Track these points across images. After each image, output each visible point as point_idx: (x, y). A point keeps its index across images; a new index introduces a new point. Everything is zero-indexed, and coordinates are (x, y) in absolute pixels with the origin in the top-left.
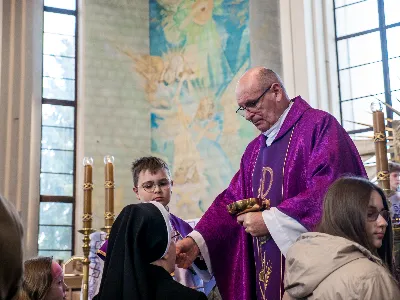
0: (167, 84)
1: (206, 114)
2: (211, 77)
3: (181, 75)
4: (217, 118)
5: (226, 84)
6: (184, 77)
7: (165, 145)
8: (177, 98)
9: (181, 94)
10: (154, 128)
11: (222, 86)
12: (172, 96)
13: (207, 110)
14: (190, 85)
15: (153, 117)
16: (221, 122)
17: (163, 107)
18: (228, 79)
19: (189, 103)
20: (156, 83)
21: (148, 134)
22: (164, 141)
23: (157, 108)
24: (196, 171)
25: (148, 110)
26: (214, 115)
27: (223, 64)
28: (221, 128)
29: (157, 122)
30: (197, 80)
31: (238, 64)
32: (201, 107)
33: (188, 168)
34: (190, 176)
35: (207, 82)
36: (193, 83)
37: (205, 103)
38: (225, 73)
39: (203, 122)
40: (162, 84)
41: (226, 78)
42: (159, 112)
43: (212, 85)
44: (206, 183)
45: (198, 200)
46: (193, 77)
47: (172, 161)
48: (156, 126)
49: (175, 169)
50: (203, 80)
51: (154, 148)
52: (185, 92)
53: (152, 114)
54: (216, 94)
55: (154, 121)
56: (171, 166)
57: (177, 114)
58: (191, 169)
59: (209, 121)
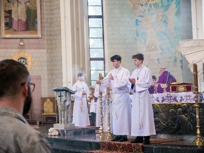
0: (142, 6)
1: (160, 20)
2: (162, 2)
3: (148, 1)
4: (165, 22)
5: (168, 6)
6: (150, 3)
7: (142, 33)
11: (167, 6)
12: (145, 11)
13: (160, 18)
14: (152, 6)
16: (167, 23)
17: (142, 17)
18: (170, 3)
19: (152, 14)
20: (138, 5)
21: (135, 28)
22: (141, 31)
23: (139, 17)
24: (156, 46)
25: (134, 18)
26: (164, 20)
28: (166, 26)
29: (139, 23)
30: (156, 3)
33: (152, 44)
34: (153, 48)
35: (160, 4)
36: (154, 6)
37: (159, 14)
39: (158, 24)
40: (140, 6)
41: (168, 3)
42: (140, 19)
43: (162, 6)
44: (160, 51)
45: (157, 58)
46: (154, 2)
47: (145, 41)
48: (138, 25)
49: (147, 44)
50: (158, 4)
51: (137, 35)
52: (150, 9)
53: (136, 20)
54: (164, 11)
55: (137, 22)
56: (145, 43)
57: (147, 19)
58: (154, 45)
59: (161, 23)
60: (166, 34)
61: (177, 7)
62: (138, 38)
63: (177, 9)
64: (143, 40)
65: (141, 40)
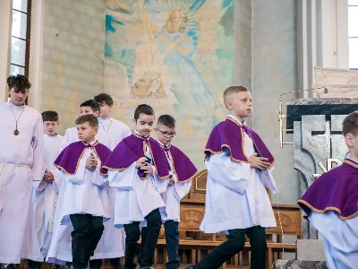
1: (177, 27)
4: (190, 33)
7: (124, 52)
8: (141, 3)
10: (110, 32)
12: (135, 0)
13: (179, 22)
15: (109, 20)
16: (195, 38)
17: (123, 11)
19: (156, 12)
21: (102, 36)
22: (121, 48)
23: (115, 10)
24: (161, 86)
25: (103, 11)
26: (187, 30)
28: (195, 44)
29: (113, 25)
32: (171, 19)
33: (151, 82)
34: (153, 89)
37: (177, 14)
39: (173, 35)
42: (117, 15)
47: (131, 71)
48: (113, 30)
51: (108, 54)
53: (107, 16)
54: (191, 8)
55: (109, 23)
56: (129, 76)
57: (140, 21)
58: (155, 82)
59: (181, 35)
60: (191, 63)
61: (225, 5)
62: (109, 61)
63: (225, 9)
64: (124, 69)
65: (118, 68)
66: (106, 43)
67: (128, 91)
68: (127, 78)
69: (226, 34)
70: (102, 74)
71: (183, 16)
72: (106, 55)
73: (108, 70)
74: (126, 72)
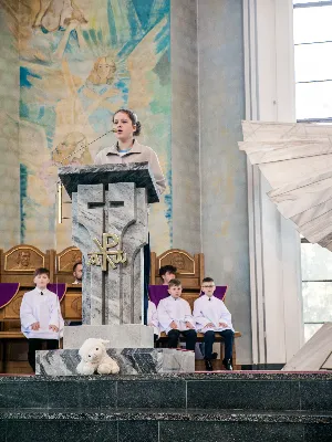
0: (46, 32)
2: (113, 31)
3: (67, 22)
4: (120, 85)
5: (134, 43)
6: (72, 27)
7: (42, 112)
8: (61, 51)
9: (68, 47)
10: (26, 88)
11: (129, 44)
12: (53, 48)
13: (106, 73)
14: (81, 37)
15: (24, 73)
16: (125, 91)
17: (40, 61)
18: (138, 37)
19: (79, 60)
20: (29, 27)
21: (16, 93)
22: (38, 106)
23: (30, 61)
24: (87, 150)
25: (16, 63)
26: (116, 81)
27: (130, 16)
28: (125, 98)
29: (29, 79)
30: (92, 32)
31: (152, 20)
32: (97, 68)
33: (75, 145)
35: (107, 37)
36: (86, 36)
37: (103, 62)
38: (133, 29)
40: (39, 31)
41: (133, 35)
42: (32, 67)
43: (114, 42)
46: (86, 27)
47: (50, 134)
48: (29, 84)
49: (56, 144)
50: (99, 34)
51: (23, 114)
52: (73, 44)
53: (22, 69)
54: (120, 54)
55: (24, 77)
56: (49, 140)
57: (60, 73)
58: (79, 146)
59: (109, 87)
61: (160, 49)
62: (27, 123)
63: (161, 54)
64: (43, 131)
65: (36, 130)
66: (21, 101)
67: (48, 157)
68: (46, 142)
69: (162, 84)
70: (17, 139)
71: (111, 64)
72: (21, 115)
73: (23, 134)
74: (44, 135)
